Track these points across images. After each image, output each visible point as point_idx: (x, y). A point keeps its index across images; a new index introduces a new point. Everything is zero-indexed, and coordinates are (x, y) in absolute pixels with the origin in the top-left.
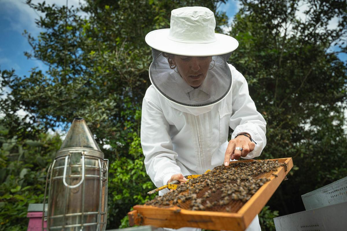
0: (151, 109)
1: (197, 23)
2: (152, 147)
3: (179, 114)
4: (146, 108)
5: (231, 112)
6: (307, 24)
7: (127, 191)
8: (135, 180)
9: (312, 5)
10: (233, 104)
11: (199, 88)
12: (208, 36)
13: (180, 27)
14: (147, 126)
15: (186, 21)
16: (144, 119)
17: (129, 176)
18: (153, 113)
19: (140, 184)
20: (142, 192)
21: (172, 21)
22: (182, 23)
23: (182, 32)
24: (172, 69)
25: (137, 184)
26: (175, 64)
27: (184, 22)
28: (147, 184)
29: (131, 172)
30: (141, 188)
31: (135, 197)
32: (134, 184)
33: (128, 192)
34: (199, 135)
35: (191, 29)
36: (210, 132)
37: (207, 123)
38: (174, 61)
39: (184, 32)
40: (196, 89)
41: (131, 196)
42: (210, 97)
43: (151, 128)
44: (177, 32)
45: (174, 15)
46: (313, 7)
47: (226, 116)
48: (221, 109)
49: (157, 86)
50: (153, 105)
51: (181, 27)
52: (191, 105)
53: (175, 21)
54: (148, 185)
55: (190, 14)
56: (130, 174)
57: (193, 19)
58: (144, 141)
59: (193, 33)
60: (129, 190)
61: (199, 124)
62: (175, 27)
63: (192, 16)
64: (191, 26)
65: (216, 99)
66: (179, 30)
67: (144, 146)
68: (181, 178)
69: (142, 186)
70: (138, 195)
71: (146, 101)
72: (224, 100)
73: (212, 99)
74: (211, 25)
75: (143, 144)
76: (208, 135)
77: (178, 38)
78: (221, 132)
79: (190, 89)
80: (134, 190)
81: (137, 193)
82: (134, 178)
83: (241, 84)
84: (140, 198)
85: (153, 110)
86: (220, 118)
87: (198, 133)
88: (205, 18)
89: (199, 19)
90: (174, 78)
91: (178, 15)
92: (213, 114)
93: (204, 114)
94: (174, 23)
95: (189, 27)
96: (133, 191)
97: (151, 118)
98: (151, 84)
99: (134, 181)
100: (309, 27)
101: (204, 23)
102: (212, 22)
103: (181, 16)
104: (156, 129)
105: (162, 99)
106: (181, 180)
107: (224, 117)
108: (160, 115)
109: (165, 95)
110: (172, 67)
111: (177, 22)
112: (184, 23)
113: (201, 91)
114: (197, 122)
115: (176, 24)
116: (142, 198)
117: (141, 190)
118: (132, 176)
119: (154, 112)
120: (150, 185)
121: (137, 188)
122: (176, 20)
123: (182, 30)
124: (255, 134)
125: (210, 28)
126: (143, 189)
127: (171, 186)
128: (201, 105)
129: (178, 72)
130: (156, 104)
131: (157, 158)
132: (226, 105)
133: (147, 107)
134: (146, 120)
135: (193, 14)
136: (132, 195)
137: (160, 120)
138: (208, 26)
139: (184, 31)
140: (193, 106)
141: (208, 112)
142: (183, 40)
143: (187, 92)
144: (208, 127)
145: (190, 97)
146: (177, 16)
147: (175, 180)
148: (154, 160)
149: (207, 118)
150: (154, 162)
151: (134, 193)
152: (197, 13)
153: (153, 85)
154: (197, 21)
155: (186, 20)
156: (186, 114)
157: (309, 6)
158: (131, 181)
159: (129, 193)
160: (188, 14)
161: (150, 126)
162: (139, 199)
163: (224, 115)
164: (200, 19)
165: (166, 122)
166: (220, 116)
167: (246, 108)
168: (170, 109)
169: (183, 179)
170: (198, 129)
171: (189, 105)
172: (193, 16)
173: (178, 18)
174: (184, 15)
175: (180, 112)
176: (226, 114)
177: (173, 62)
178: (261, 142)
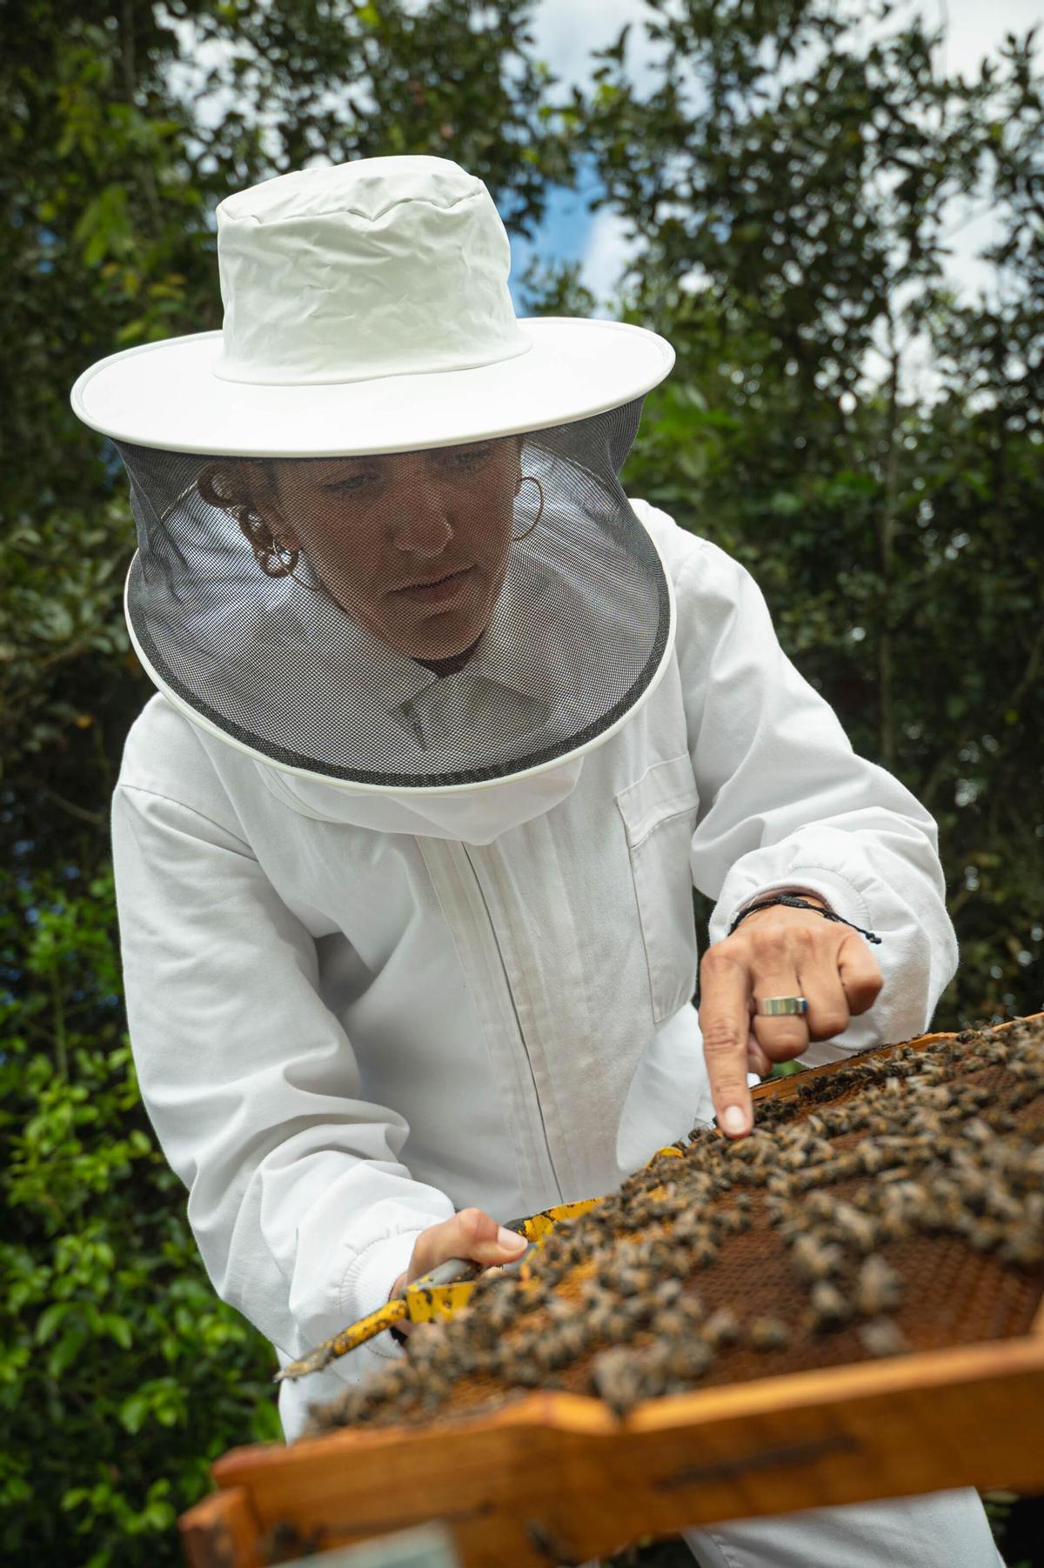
0: (175, 849)
1: (389, 247)
2: (233, 1104)
3: (366, 854)
4: (143, 849)
5: (691, 802)
6: (1009, 315)
7: (13, 1464)
8: (60, 1383)
9: (1024, 211)
10: (691, 748)
11: (471, 664)
12: (475, 320)
13: (286, 291)
14: (169, 966)
15: (318, 243)
16: (141, 925)
17: (21, 1357)
18: (192, 873)
19: (102, 1406)
20: (115, 1459)
21: (228, 269)
22: (296, 263)
23: (306, 315)
24: (280, 574)
25: (72, 1407)
26: (290, 535)
27: (306, 252)
28: (151, 1395)
29: (33, 1328)
30: (107, 1431)
31: (71, 1499)
32: (57, 1411)
33: (22, 1469)
34: (514, 976)
35: (355, 290)
36: (582, 946)
37: (556, 888)
38: (280, 519)
39: (314, 317)
40: (454, 679)
41: (39, 1495)
42: (546, 712)
43: (200, 974)
44: (274, 326)
45: (232, 222)
46: (1026, 224)
47: (662, 825)
48: (626, 784)
49: (193, 688)
50: (185, 826)
51: (295, 291)
52: (433, 780)
53: (247, 258)
54: (159, 1400)
55: (338, 199)
56: (24, 1342)
57: (356, 223)
58: (166, 1075)
59: (379, 312)
60: (25, 1456)
61: (505, 901)
62: (252, 297)
63: (353, 212)
64: (355, 272)
65: (592, 718)
66: (280, 307)
67: (168, 1112)
68: (482, 1236)
69: (112, 1419)
70: (90, 1482)
71: (132, 806)
72: (637, 718)
73: (562, 720)
74: (482, 252)
75: (156, 1095)
76: (575, 967)
77: (283, 362)
78: (649, 936)
79: (411, 681)
80: (55, 1456)
81: (82, 1471)
82: (55, 1366)
83: (718, 610)
84: (106, 1504)
85: (193, 855)
86: (635, 840)
87: (508, 957)
88: (437, 214)
89: (396, 223)
90: (298, 630)
91: (260, 220)
92: (580, 818)
93: (526, 827)
94: (242, 276)
95: (344, 280)
96: (50, 1465)
97: (189, 911)
98: (154, 690)
99: (53, 1389)
100: (1023, 331)
101: (438, 245)
102: (483, 235)
103: (281, 220)
104: (229, 981)
105: (237, 771)
106: (486, 1251)
107: (653, 833)
108: (242, 882)
109: (251, 740)
110: (275, 563)
111: (262, 265)
112: (304, 260)
113: (485, 686)
114: (489, 889)
115: (259, 274)
116: (118, 1502)
117: (108, 1447)
118: (39, 1354)
119: (200, 866)
120: (169, 1404)
121: (80, 1436)
122: (253, 250)
123: (303, 309)
124: (860, 888)
125: (478, 274)
126: (121, 1434)
127: (429, 1300)
128: (497, 771)
129: (320, 587)
130: (203, 812)
131: (272, 1166)
132: (654, 755)
133: (149, 841)
134: (152, 932)
135: (359, 198)
136: (46, 1487)
137: (250, 916)
138: (461, 258)
139: (312, 309)
140: (446, 779)
141: (549, 814)
142: (320, 368)
143: (396, 700)
144: (563, 916)
145: (417, 729)
146: (255, 224)
147: (446, 1259)
148: (259, 1181)
149: (551, 854)
150: (257, 1198)
151: (57, 1476)
152: (385, 186)
153: (165, 692)
154: (387, 235)
155: (316, 236)
156: (410, 844)
157: (1006, 221)
158: (34, 1391)
159: (29, 1478)
160: (325, 202)
161: (186, 964)
162: (99, 1510)
163: (651, 822)
164: (402, 221)
165: (286, 921)
166: (632, 829)
167: (782, 752)
168: (299, 834)
169: (494, 1238)
170: (502, 933)
171: (418, 781)
172: (360, 207)
173: (261, 236)
174: (302, 210)
175: (371, 836)
176: (663, 813)
177: (275, 529)
178: (907, 930)
